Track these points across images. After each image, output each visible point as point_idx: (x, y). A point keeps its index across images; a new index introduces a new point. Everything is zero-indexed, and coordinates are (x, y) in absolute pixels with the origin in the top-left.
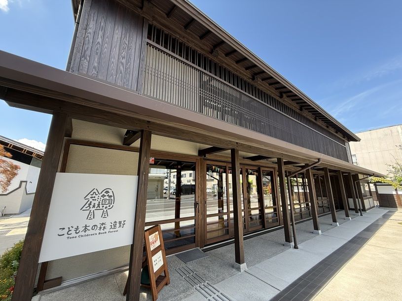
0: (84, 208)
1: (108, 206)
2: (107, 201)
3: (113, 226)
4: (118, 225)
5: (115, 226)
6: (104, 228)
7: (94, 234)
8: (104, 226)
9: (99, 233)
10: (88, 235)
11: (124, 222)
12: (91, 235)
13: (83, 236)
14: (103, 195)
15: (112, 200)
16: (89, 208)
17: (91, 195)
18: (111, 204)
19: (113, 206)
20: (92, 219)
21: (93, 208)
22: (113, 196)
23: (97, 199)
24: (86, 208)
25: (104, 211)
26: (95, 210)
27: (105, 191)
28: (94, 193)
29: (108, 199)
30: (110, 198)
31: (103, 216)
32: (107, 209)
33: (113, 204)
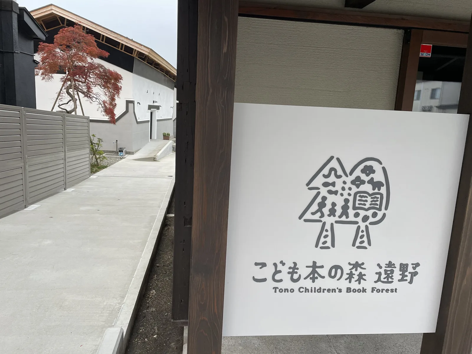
0: (308, 216)
1: (370, 213)
2: (369, 199)
3: (383, 276)
4: (397, 274)
5: (389, 275)
6: (361, 277)
7: (335, 290)
8: (361, 273)
9: (347, 288)
10: (319, 290)
11: (414, 268)
12: (329, 290)
13: (310, 291)
14: (358, 178)
15: (382, 195)
16: (319, 214)
17: (325, 176)
18: (380, 209)
19: (384, 215)
20: (328, 248)
21: (329, 215)
22: (384, 182)
23: (340, 191)
24: (313, 214)
25: (359, 227)
26: (337, 222)
27: (362, 167)
28: (332, 169)
29: (371, 191)
30: (376, 191)
31: (357, 244)
32: (367, 223)
33: (386, 208)
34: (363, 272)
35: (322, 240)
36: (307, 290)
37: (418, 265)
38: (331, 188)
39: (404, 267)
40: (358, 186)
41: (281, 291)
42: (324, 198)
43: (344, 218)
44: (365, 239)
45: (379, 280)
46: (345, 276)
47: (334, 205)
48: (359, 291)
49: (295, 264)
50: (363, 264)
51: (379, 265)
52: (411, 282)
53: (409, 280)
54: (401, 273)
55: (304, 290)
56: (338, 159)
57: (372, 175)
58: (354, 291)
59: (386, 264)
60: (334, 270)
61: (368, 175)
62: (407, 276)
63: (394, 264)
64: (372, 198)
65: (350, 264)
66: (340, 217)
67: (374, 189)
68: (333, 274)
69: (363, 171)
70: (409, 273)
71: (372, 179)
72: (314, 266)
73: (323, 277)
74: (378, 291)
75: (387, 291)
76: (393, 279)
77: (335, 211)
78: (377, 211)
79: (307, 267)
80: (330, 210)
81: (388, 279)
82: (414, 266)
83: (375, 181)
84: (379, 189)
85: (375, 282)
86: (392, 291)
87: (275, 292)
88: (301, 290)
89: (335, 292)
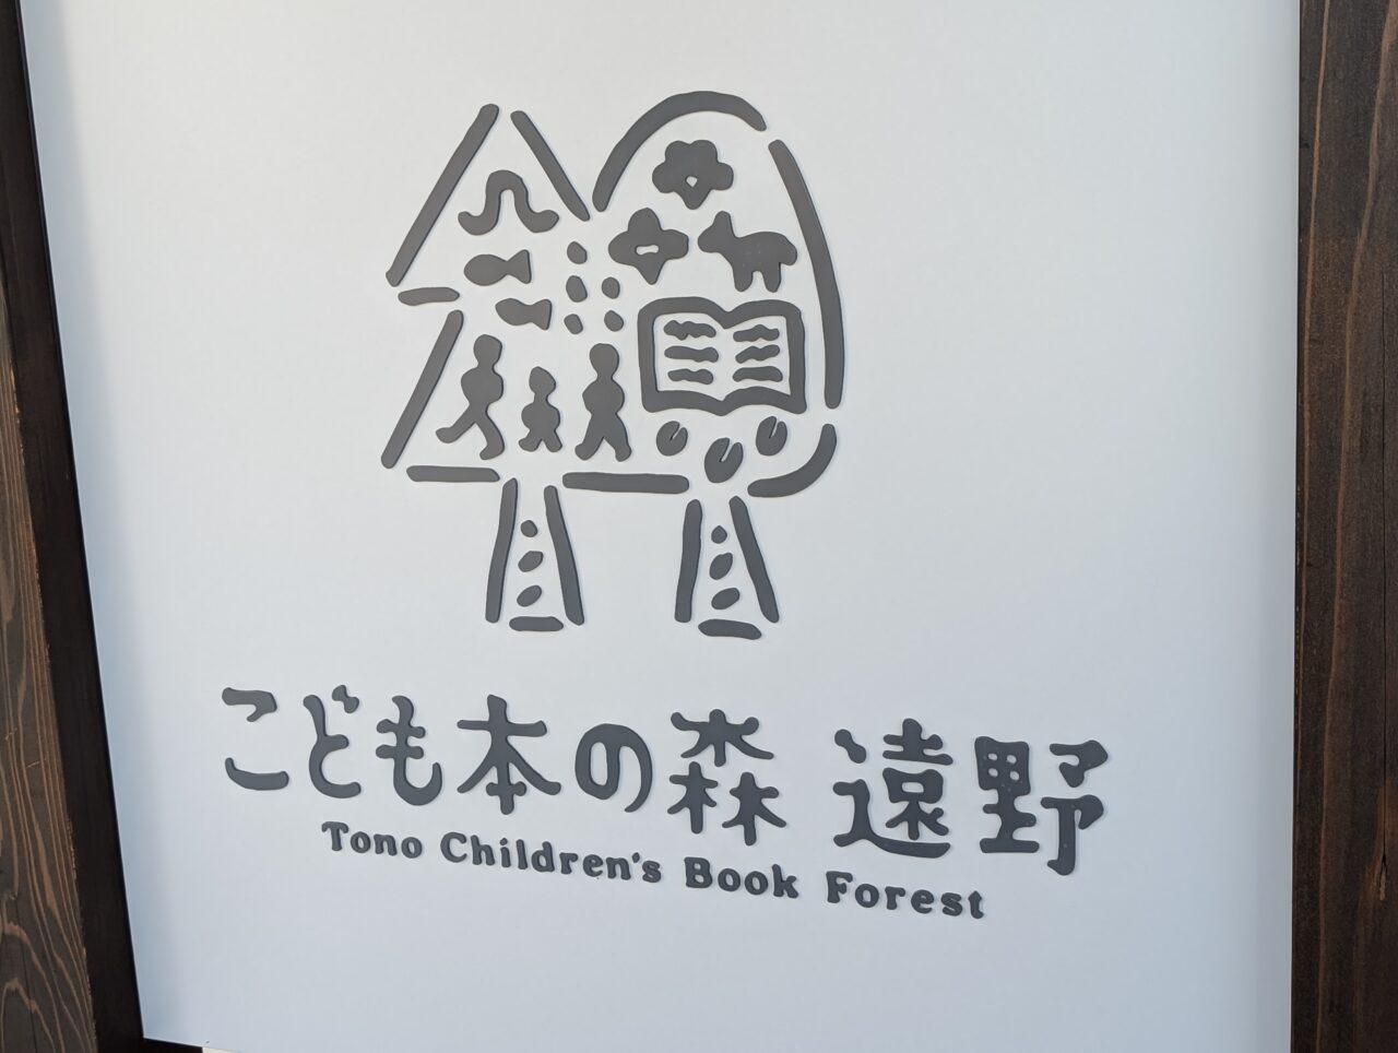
0: (424, 448)
2: (725, 342)
3: (883, 809)
4: (967, 803)
5: (919, 806)
6: (753, 803)
7: (624, 863)
8: (747, 779)
9: (690, 862)
10: (544, 859)
11: (1073, 776)
12: (591, 864)
13: (498, 856)
14: (644, 221)
15: (791, 313)
16: (475, 438)
17: (473, 224)
18: (796, 403)
19: (829, 439)
20: (552, 625)
21: (529, 444)
22: (796, 237)
23: (563, 306)
24: (448, 435)
25: (694, 513)
26: (573, 480)
27: (652, 153)
28: (502, 181)
29: (729, 298)
30: (758, 291)
31: (703, 610)
32: (738, 485)
33: (833, 397)
34: (764, 775)
35: (516, 581)
36: (482, 853)
37: (1092, 755)
38: (509, 288)
39: (1002, 765)
40: (651, 272)
41: (361, 843)
42: (489, 349)
43: (605, 460)
44: (739, 577)
45: (861, 829)
46: (667, 793)
47: (542, 382)
48: (755, 883)
49: (405, 705)
50: (752, 725)
51: (843, 738)
52: (1065, 862)
53: (1050, 849)
54: (992, 797)
55: (468, 849)
56: (522, 121)
57: (716, 202)
58: (729, 880)
59: (889, 739)
60: (599, 752)
61: (694, 200)
62: (1029, 820)
63: (936, 742)
64: (739, 337)
65: (679, 722)
66: (585, 451)
67: (742, 283)
68: (600, 774)
69: (665, 179)
70: (1047, 803)
71: (723, 219)
72: (498, 720)
73: (553, 788)
74: (868, 896)
75: (921, 901)
76: (943, 831)
77: (555, 417)
78: (782, 415)
79: (463, 725)
80: (528, 415)
81: (914, 833)
82: (1073, 760)
83: (742, 229)
84: (773, 283)
85: (842, 841)
86: (952, 904)
87: (337, 846)
88: (457, 848)
89: (626, 875)
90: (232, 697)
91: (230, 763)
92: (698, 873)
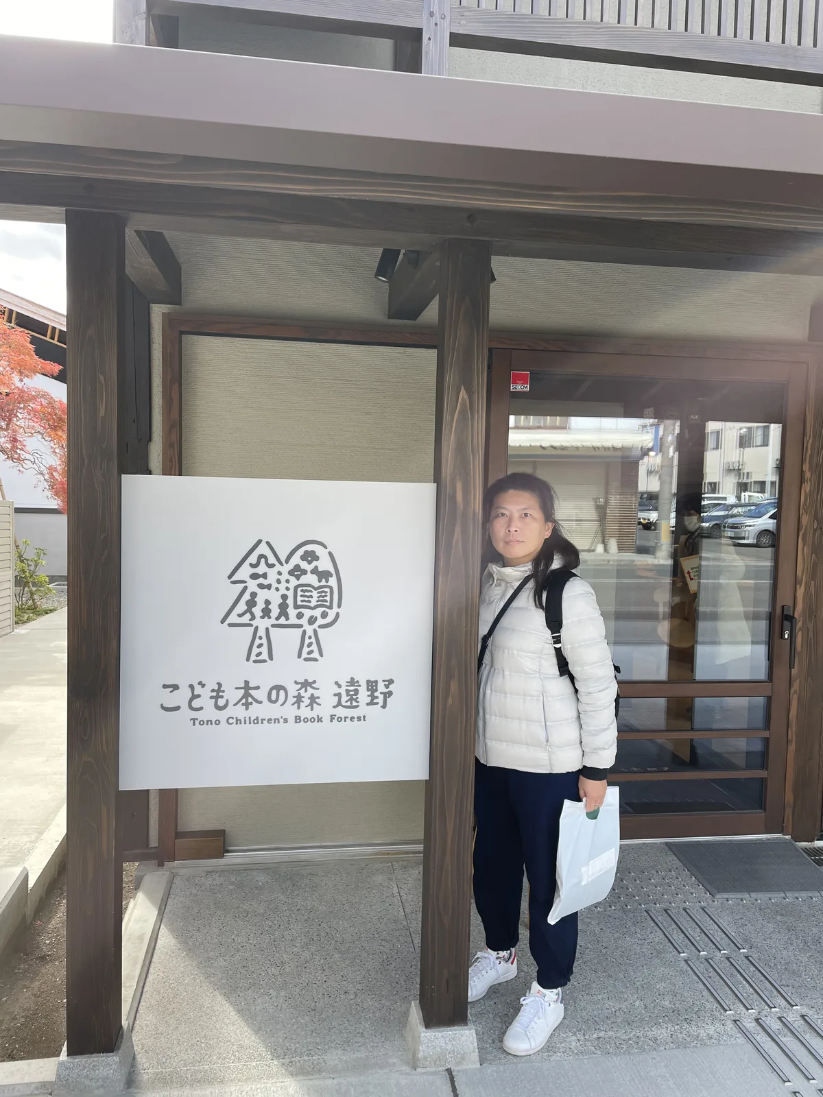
0: (233, 618)
1: (317, 613)
2: (315, 594)
3: (344, 698)
4: (363, 696)
5: (353, 696)
6: (313, 699)
7: (278, 719)
8: (312, 695)
9: (296, 717)
10: (256, 721)
11: (387, 687)
12: (269, 720)
13: (243, 721)
14: (297, 567)
15: (331, 588)
16: (248, 616)
17: (252, 566)
18: (331, 607)
19: (338, 614)
20: (264, 661)
21: (262, 617)
22: (333, 571)
23: (275, 585)
24: (240, 615)
25: (304, 632)
26: (273, 626)
27: (301, 552)
28: (261, 556)
29: (317, 584)
30: (323, 583)
31: (304, 655)
32: (315, 626)
33: (339, 606)
34: (316, 693)
35: (255, 650)
36: (238, 721)
37: (391, 682)
38: (261, 580)
39: (372, 686)
40: (298, 578)
41: (202, 723)
42: (254, 595)
43: (282, 621)
44: (314, 647)
45: (339, 704)
46: (291, 700)
47: (267, 602)
48: (312, 720)
49: (220, 685)
50: (314, 682)
51: (336, 683)
52: (384, 706)
53: (381, 704)
54: (369, 693)
55: (234, 721)
56: (268, 543)
57: (315, 563)
58: (306, 720)
59: (347, 682)
60: (274, 692)
61: (310, 563)
62: (377, 697)
63: (358, 682)
64: (318, 593)
65: (296, 683)
66: (277, 619)
67: (320, 581)
68: (274, 697)
69: (303, 558)
70: (381, 693)
71: (316, 567)
72: (246, 686)
73: (260, 702)
74: (339, 719)
75: (352, 719)
76: (358, 702)
77: (270, 611)
78: (327, 610)
79: (236, 688)
80: (263, 610)
81: (351, 703)
82: (387, 683)
83: (320, 570)
84: (327, 581)
85: (334, 707)
86: (359, 719)
87: (194, 725)
88: (231, 721)
89: (279, 722)
90: (165, 686)
91: (162, 705)
92: (298, 719)
